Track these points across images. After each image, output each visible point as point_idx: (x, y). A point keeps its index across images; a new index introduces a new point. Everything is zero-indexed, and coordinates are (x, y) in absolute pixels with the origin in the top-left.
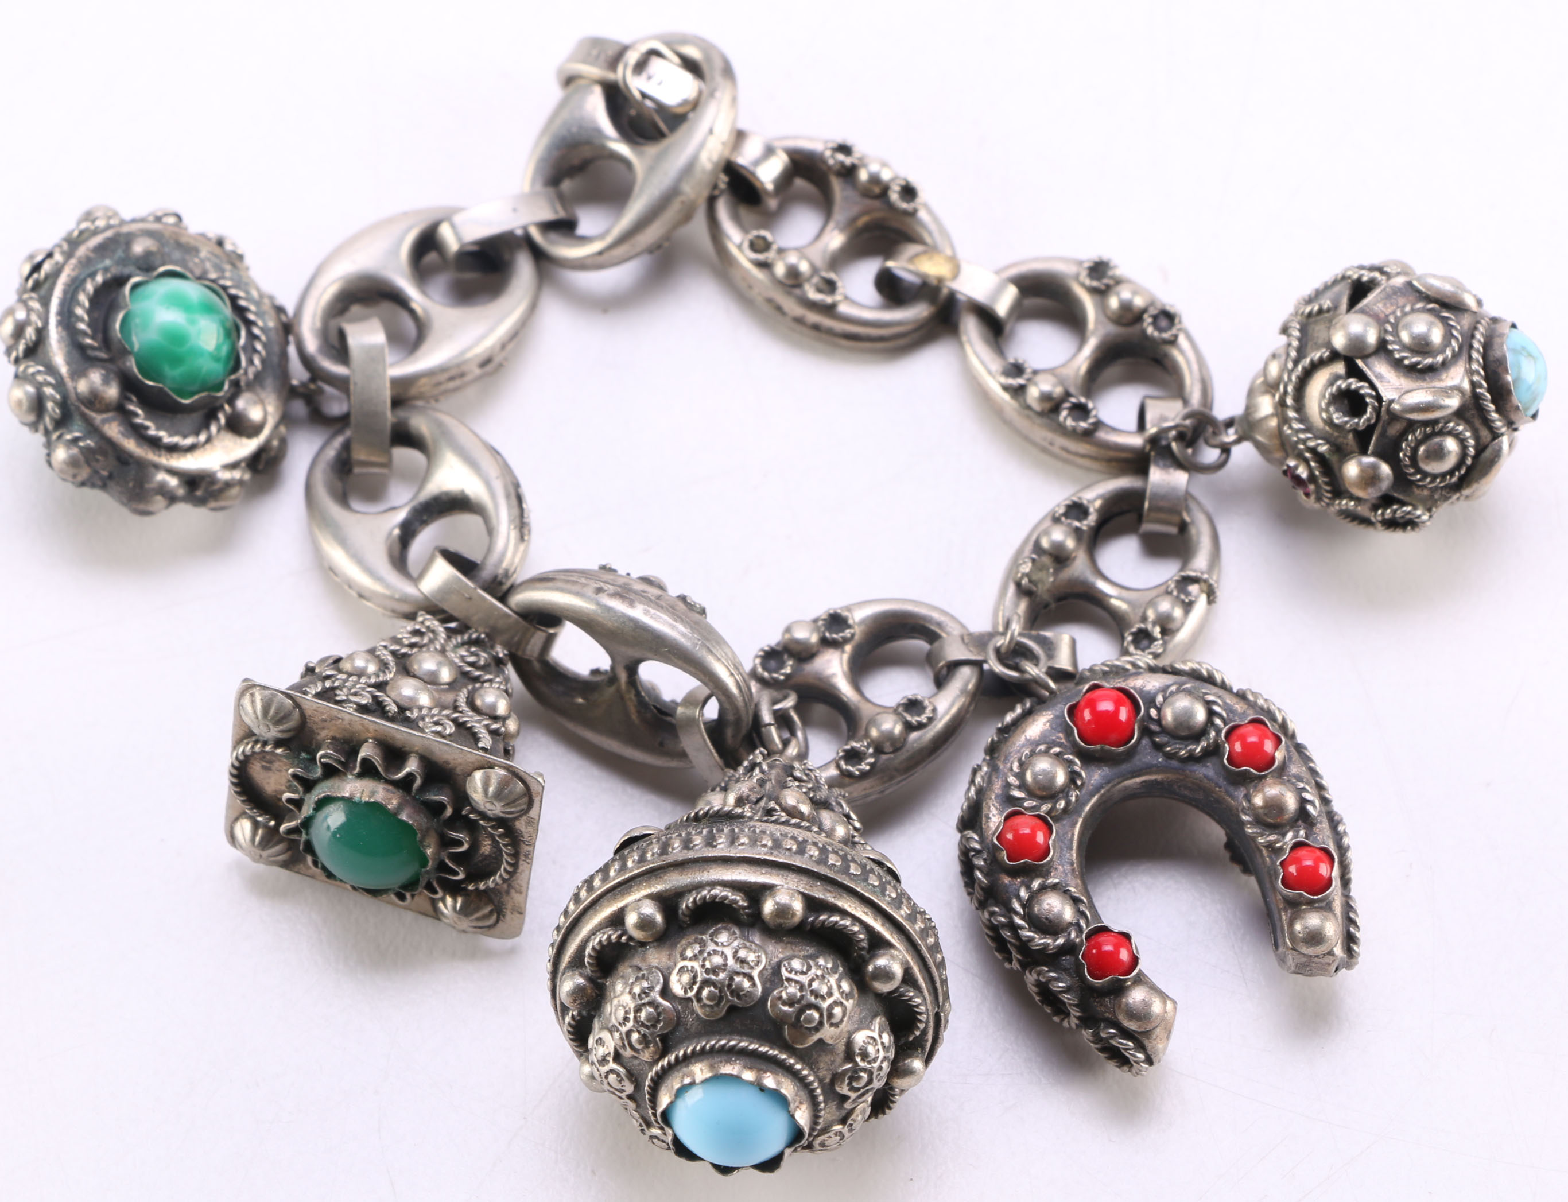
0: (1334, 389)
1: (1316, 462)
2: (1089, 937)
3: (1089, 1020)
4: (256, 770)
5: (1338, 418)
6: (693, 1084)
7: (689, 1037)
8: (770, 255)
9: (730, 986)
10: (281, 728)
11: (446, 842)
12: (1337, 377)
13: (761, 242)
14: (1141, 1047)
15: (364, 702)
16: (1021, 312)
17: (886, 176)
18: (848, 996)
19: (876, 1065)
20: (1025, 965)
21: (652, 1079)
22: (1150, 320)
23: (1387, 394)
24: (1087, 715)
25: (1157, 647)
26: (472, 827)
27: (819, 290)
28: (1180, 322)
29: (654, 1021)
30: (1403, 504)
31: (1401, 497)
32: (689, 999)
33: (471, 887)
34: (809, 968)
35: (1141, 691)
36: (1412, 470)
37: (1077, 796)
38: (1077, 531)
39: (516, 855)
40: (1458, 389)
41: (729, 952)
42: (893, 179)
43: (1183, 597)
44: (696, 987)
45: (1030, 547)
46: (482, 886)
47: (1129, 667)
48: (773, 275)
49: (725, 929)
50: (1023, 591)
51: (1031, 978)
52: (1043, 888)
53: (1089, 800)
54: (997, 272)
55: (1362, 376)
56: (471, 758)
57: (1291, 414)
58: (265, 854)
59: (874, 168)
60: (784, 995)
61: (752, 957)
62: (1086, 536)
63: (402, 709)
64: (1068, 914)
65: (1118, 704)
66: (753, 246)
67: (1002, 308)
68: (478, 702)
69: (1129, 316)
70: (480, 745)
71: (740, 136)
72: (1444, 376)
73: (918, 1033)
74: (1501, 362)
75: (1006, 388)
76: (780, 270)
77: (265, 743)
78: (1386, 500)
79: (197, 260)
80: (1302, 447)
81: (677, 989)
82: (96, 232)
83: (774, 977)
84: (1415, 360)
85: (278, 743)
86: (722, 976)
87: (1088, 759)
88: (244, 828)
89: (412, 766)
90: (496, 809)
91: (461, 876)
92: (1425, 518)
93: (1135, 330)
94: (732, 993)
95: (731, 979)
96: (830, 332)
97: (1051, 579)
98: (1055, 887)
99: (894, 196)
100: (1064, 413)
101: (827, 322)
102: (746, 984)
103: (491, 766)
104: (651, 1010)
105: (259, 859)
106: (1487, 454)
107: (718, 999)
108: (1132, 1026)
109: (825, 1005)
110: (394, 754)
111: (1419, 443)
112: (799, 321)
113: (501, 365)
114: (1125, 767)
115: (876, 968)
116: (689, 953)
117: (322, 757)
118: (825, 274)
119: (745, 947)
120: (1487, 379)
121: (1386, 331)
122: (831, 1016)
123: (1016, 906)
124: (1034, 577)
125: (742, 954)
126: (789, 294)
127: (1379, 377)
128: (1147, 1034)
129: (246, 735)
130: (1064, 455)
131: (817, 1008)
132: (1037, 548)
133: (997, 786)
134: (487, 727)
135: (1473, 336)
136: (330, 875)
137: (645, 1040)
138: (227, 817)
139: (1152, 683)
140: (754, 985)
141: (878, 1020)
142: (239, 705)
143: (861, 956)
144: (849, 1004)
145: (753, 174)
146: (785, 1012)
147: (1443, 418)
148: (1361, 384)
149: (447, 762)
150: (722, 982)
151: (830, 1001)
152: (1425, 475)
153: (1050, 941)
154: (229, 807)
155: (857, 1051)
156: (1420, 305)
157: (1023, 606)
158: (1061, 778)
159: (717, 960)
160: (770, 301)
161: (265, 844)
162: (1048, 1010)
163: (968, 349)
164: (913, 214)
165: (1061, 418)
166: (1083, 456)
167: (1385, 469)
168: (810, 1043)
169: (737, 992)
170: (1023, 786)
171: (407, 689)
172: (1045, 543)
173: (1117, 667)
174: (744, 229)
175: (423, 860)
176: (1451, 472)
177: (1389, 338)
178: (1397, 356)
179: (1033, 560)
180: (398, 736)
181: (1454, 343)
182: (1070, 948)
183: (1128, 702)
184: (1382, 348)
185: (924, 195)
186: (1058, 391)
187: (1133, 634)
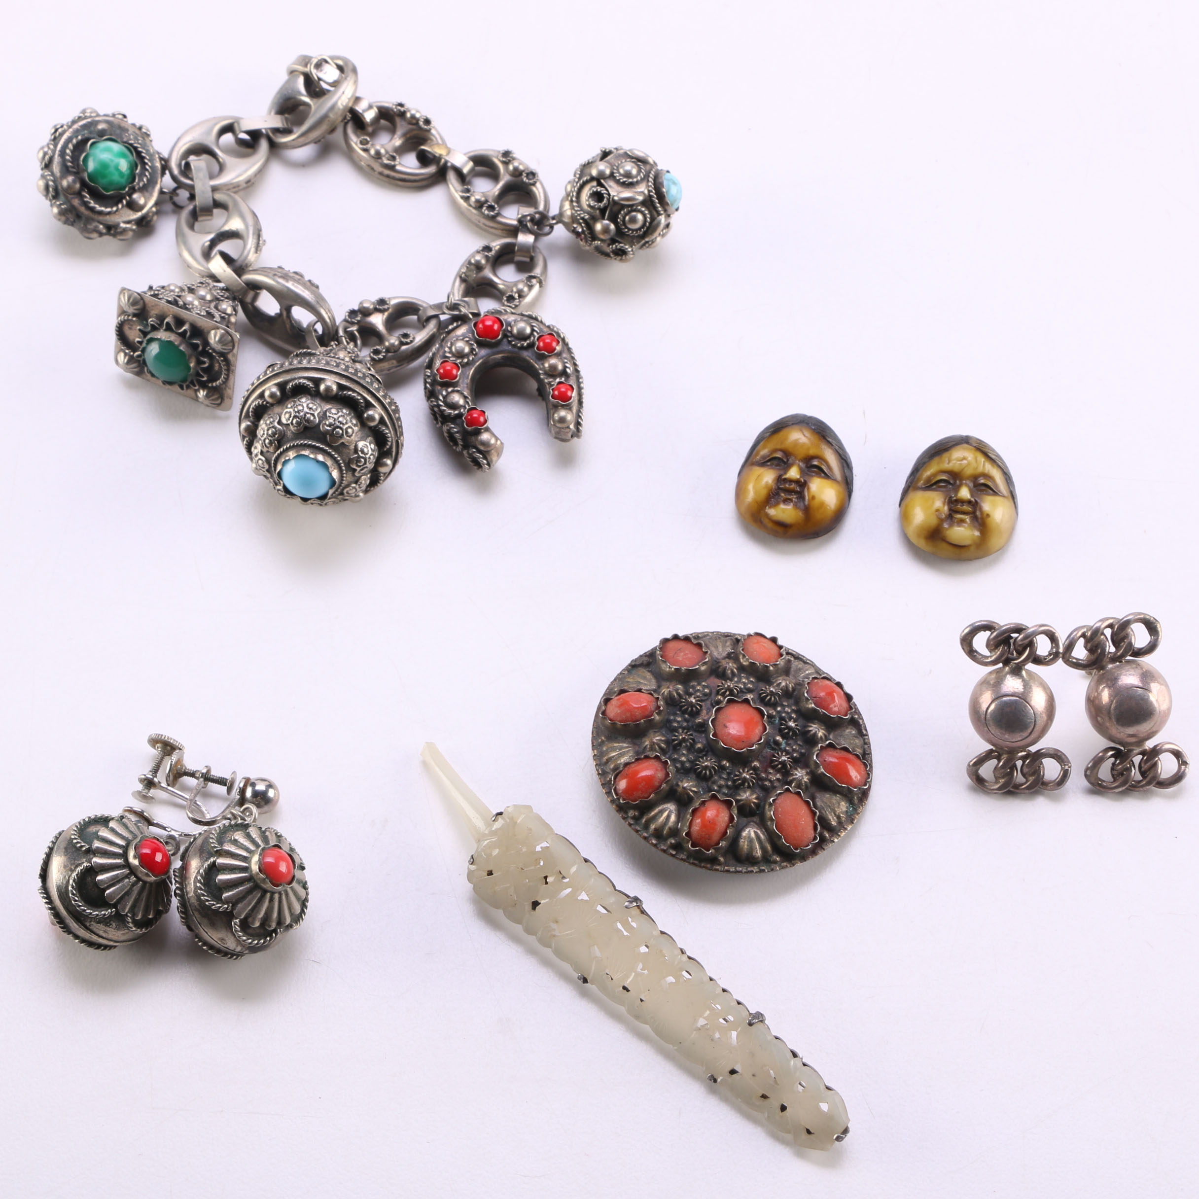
0: (591, 192)
1: (584, 223)
2: (468, 411)
3: (466, 446)
4: (126, 328)
5: (592, 203)
6: (289, 460)
7: (289, 441)
8: (369, 146)
9: (305, 418)
10: (135, 308)
11: (199, 362)
12: (593, 187)
13: (365, 141)
14: (485, 458)
15: (170, 299)
16: (474, 173)
17: (418, 115)
18: (355, 425)
19: (367, 456)
20: (443, 423)
21: (274, 460)
22: (525, 175)
23: (612, 193)
24: (481, 326)
25: (516, 302)
26: (210, 357)
27: (389, 160)
28: (538, 176)
29: (274, 434)
30: (620, 243)
31: (620, 240)
32: (288, 424)
33: (210, 385)
34: (338, 412)
35: (506, 321)
36: (623, 227)
37: (473, 358)
38: (487, 257)
39: (228, 370)
40: (643, 193)
41: (305, 405)
42: (420, 117)
43: (528, 283)
44: (291, 419)
45: (467, 262)
46: (214, 384)
47: (503, 311)
48: (369, 154)
49: (305, 396)
50: (463, 280)
51: (445, 428)
52: (453, 391)
53: (478, 361)
54: (465, 154)
55: (602, 185)
56: (210, 325)
57: (575, 204)
58: (128, 367)
59: (413, 112)
60: (327, 423)
61: (314, 407)
62: (491, 260)
63: (185, 304)
64: (461, 402)
65: (494, 322)
66: (361, 143)
67: (465, 170)
68: (219, 308)
69: (517, 173)
70: (215, 319)
71: (357, 100)
72: (637, 187)
73: (388, 447)
74: (662, 184)
75: (462, 197)
76: (372, 152)
77: (129, 316)
78: (613, 241)
79: (127, 134)
80: (579, 217)
81: (284, 421)
82: (86, 118)
83: (324, 416)
84: (625, 180)
85: (135, 315)
86: (302, 414)
87: (481, 344)
88: (122, 358)
89: (186, 327)
90: (218, 347)
91: (205, 379)
92: (630, 249)
93: (519, 179)
94: (306, 421)
95: (305, 415)
96: (394, 178)
97: (475, 276)
98: (458, 391)
99: (421, 123)
100: (484, 208)
101: (392, 174)
102: (312, 418)
103: (218, 328)
104: (274, 430)
105: (126, 370)
106: (655, 222)
107: (298, 424)
108: (482, 448)
109: (344, 428)
110: (180, 322)
111: (626, 214)
112: (381, 174)
113: (253, 183)
114: (495, 350)
115: (369, 415)
116: (289, 406)
117: (151, 321)
118: (391, 154)
119: (312, 403)
120: (655, 189)
121: (614, 169)
122: (347, 432)
123: (441, 398)
124: (467, 274)
125: (311, 406)
126: (376, 162)
127: (610, 186)
128: (488, 452)
129: (122, 312)
130: (485, 227)
131: (341, 428)
132: (470, 263)
133: (441, 353)
134: (220, 315)
135: (650, 172)
136: (153, 375)
137: (271, 443)
138: (115, 351)
139: (511, 318)
140: (315, 418)
141: (370, 438)
142: (119, 299)
143: (362, 410)
144: (356, 429)
145: (363, 116)
146: (328, 430)
147: (636, 204)
148: (602, 189)
149: (201, 327)
150: (301, 416)
151: (346, 426)
152: (629, 229)
153: (452, 412)
154: (116, 346)
155: (359, 449)
156: (628, 160)
157: (463, 286)
158: (467, 350)
159: (300, 408)
160: (369, 166)
161: (128, 363)
162: (451, 444)
163: (451, 186)
164: (429, 131)
165: (483, 211)
166: (492, 228)
167: (612, 227)
168: (339, 443)
169: (308, 421)
170: (451, 352)
171: (189, 298)
172: (473, 261)
173: (498, 310)
174: (358, 136)
175: (189, 368)
176: (640, 229)
177: (615, 171)
178: (618, 178)
179: (467, 267)
180: (182, 314)
181: (642, 175)
182: (460, 416)
183: (499, 323)
184: (612, 176)
185: (433, 124)
186: (483, 199)
187: (507, 297)
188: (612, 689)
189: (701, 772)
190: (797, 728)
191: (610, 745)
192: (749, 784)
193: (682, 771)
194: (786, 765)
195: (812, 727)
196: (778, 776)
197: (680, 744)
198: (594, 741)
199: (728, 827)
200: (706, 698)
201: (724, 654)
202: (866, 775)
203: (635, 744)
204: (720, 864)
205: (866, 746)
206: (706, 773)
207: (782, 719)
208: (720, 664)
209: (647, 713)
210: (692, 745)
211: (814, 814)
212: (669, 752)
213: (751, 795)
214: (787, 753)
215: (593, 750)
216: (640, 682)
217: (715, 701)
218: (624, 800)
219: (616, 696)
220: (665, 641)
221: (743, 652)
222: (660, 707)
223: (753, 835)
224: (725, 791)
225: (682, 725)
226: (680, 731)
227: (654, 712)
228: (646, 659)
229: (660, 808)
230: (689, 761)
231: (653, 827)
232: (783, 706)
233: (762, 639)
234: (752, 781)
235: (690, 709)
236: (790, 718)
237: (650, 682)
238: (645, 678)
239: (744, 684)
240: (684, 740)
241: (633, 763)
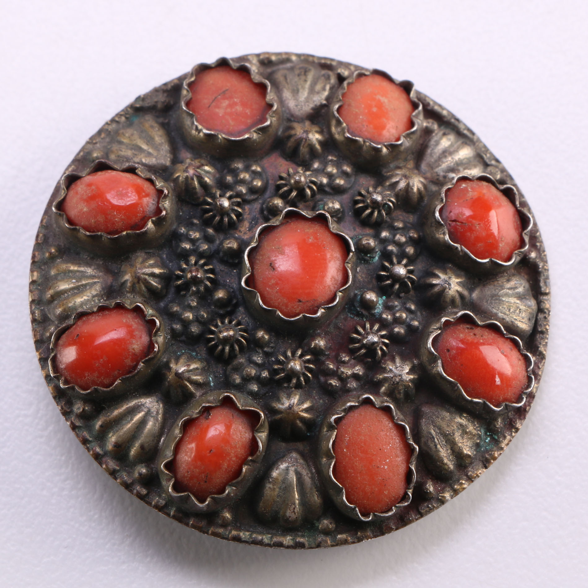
188: (89, 153)
189: (216, 346)
190: (409, 278)
191: (64, 266)
192: (298, 379)
193: (183, 338)
194: (376, 349)
195: (438, 277)
196: (359, 370)
197: (186, 286)
198: (37, 254)
199: (244, 462)
200: (253, 197)
201: (307, 108)
202: (525, 381)
203: (108, 271)
204: (225, 525)
205: (541, 316)
206: (223, 349)
207: (386, 256)
208: (293, 132)
209: (135, 220)
210: (209, 292)
211: (410, 450)
212: (165, 296)
213: (301, 402)
214: (384, 324)
215: (32, 271)
216: (140, 149)
217: (267, 207)
218: (66, 382)
219: (89, 174)
220: (203, 69)
221: (337, 115)
222: (161, 212)
223: (293, 478)
224: (255, 387)
225: (198, 247)
226: (193, 260)
227: (150, 218)
228: (161, 98)
229: (132, 403)
230: (197, 320)
231: (112, 439)
232: (393, 230)
233: (385, 84)
234: (304, 375)
235: (217, 218)
236: (402, 255)
237: (159, 150)
238: (150, 140)
239: (330, 176)
240: (195, 281)
241: (93, 313)
